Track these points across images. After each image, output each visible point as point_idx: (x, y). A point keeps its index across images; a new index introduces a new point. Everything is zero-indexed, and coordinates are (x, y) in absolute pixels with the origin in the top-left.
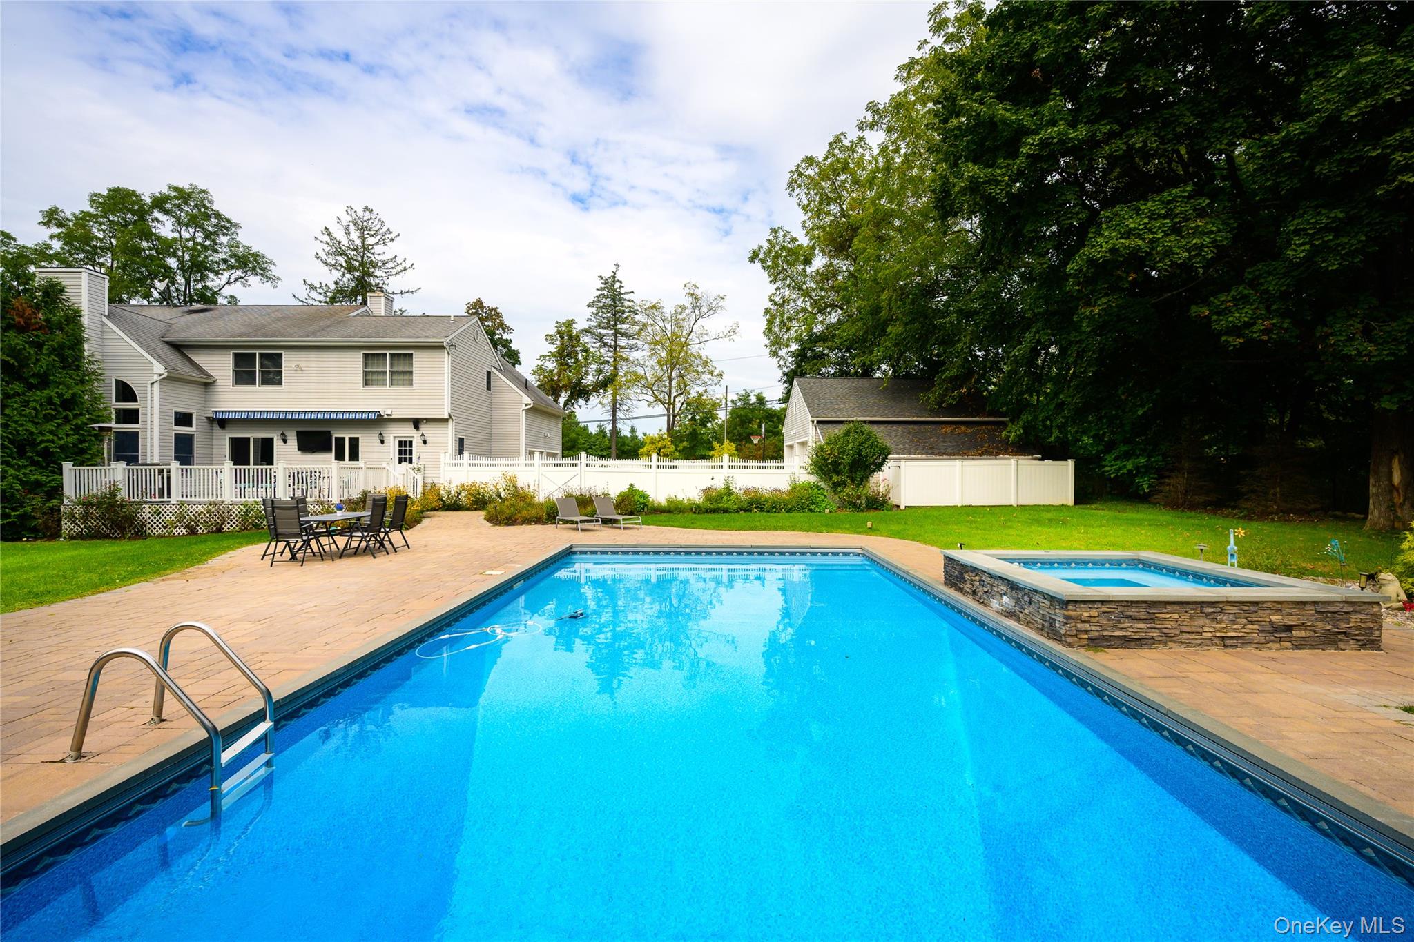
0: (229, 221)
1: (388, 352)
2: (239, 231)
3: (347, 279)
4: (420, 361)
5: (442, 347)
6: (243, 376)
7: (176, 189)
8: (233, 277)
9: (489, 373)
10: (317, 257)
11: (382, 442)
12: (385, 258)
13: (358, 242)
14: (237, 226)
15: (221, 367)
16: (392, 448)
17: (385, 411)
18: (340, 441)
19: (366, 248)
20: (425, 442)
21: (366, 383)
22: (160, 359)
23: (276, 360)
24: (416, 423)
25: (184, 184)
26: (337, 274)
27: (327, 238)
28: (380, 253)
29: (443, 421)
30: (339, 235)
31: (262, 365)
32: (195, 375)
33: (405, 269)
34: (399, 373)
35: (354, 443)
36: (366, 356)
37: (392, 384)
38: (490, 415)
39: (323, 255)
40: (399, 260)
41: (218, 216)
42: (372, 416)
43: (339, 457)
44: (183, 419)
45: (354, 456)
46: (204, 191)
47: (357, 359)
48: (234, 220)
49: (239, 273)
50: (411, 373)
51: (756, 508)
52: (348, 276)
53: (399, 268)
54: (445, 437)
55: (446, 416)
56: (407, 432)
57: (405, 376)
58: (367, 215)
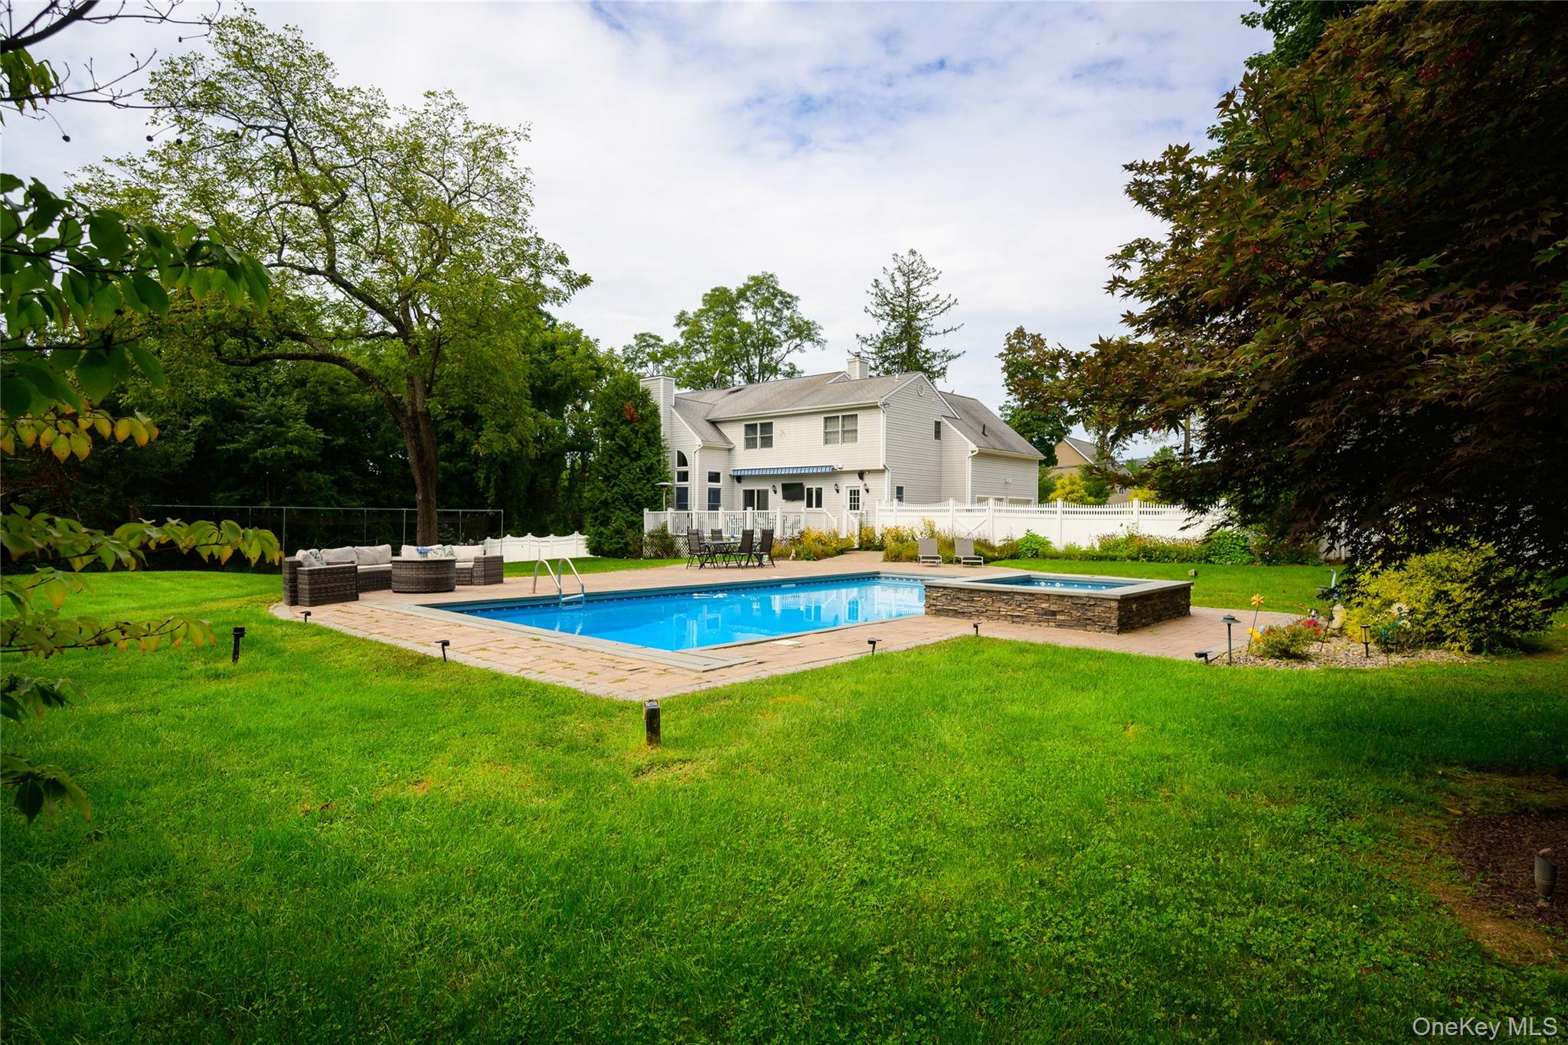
0: (790, 297)
1: (840, 414)
2: (798, 303)
3: (894, 328)
4: (863, 418)
5: (877, 407)
6: (750, 443)
7: (753, 278)
8: (792, 347)
9: (938, 424)
10: (866, 310)
11: (838, 491)
12: (929, 298)
13: (903, 288)
14: (797, 298)
15: (736, 434)
16: (845, 496)
17: (837, 464)
18: (810, 491)
19: (909, 291)
20: (867, 491)
21: (826, 442)
22: (699, 433)
23: (767, 427)
24: (861, 474)
25: (758, 273)
26: (883, 324)
27: (874, 290)
28: (925, 294)
29: (883, 471)
30: (886, 284)
31: (761, 433)
32: (720, 443)
33: (949, 306)
34: (831, 433)
35: (819, 492)
36: (826, 419)
37: (843, 442)
38: (940, 464)
39: (872, 308)
40: (942, 298)
41: (782, 294)
42: (828, 470)
43: (809, 505)
44: (714, 477)
45: (819, 504)
46: (772, 276)
47: (819, 421)
48: (795, 294)
49: (797, 341)
50: (856, 431)
51: (1144, 557)
52: (894, 324)
53: (943, 307)
54: (882, 486)
55: (882, 468)
56: (855, 483)
57: (851, 434)
58: (912, 259)
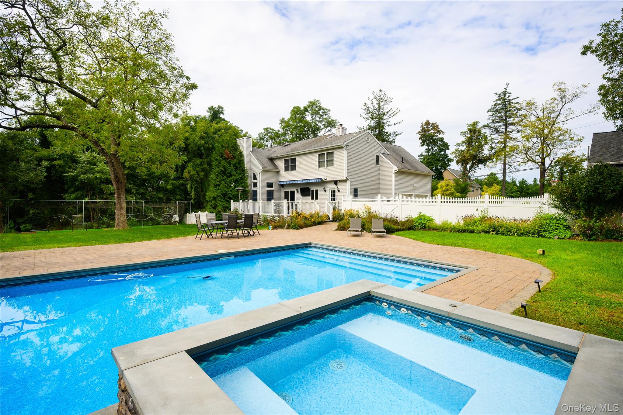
0: (326, 110)
1: (325, 152)
2: (330, 112)
3: (373, 123)
4: (336, 153)
5: (342, 147)
6: (287, 169)
7: (311, 102)
9: (378, 157)
10: (361, 116)
11: (325, 191)
12: (388, 110)
13: (377, 106)
14: (329, 110)
15: (281, 164)
16: (329, 194)
17: (324, 177)
18: (313, 191)
19: (379, 107)
20: (339, 191)
21: (320, 166)
23: (294, 161)
24: (336, 182)
25: (312, 100)
26: (368, 122)
27: (364, 107)
28: (386, 108)
29: (345, 181)
30: (369, 105)
31: (291, 163)
32: (272, 169)
33: (397, 113)
34: (321, 162)
35: (317, 191)
36: (319, 155)
37: (327, 166)
38: (379, 177)
39: (364, 115)
40: (394, 110)
41: (323, 109)
42: (320, 180)
43: (313, 198)
44: (270, 185)
45: (317, 198)
46: (318, 101)
47: (316, 157)
48: (328, 109)
49: (329, 128)
50: (333, 160)
52: (373, 121)
53: (394, 114)
54: (346, 188)
55: (345, 179)
56: (333, 187)
57: (330, 162)
58: (381, 93)
